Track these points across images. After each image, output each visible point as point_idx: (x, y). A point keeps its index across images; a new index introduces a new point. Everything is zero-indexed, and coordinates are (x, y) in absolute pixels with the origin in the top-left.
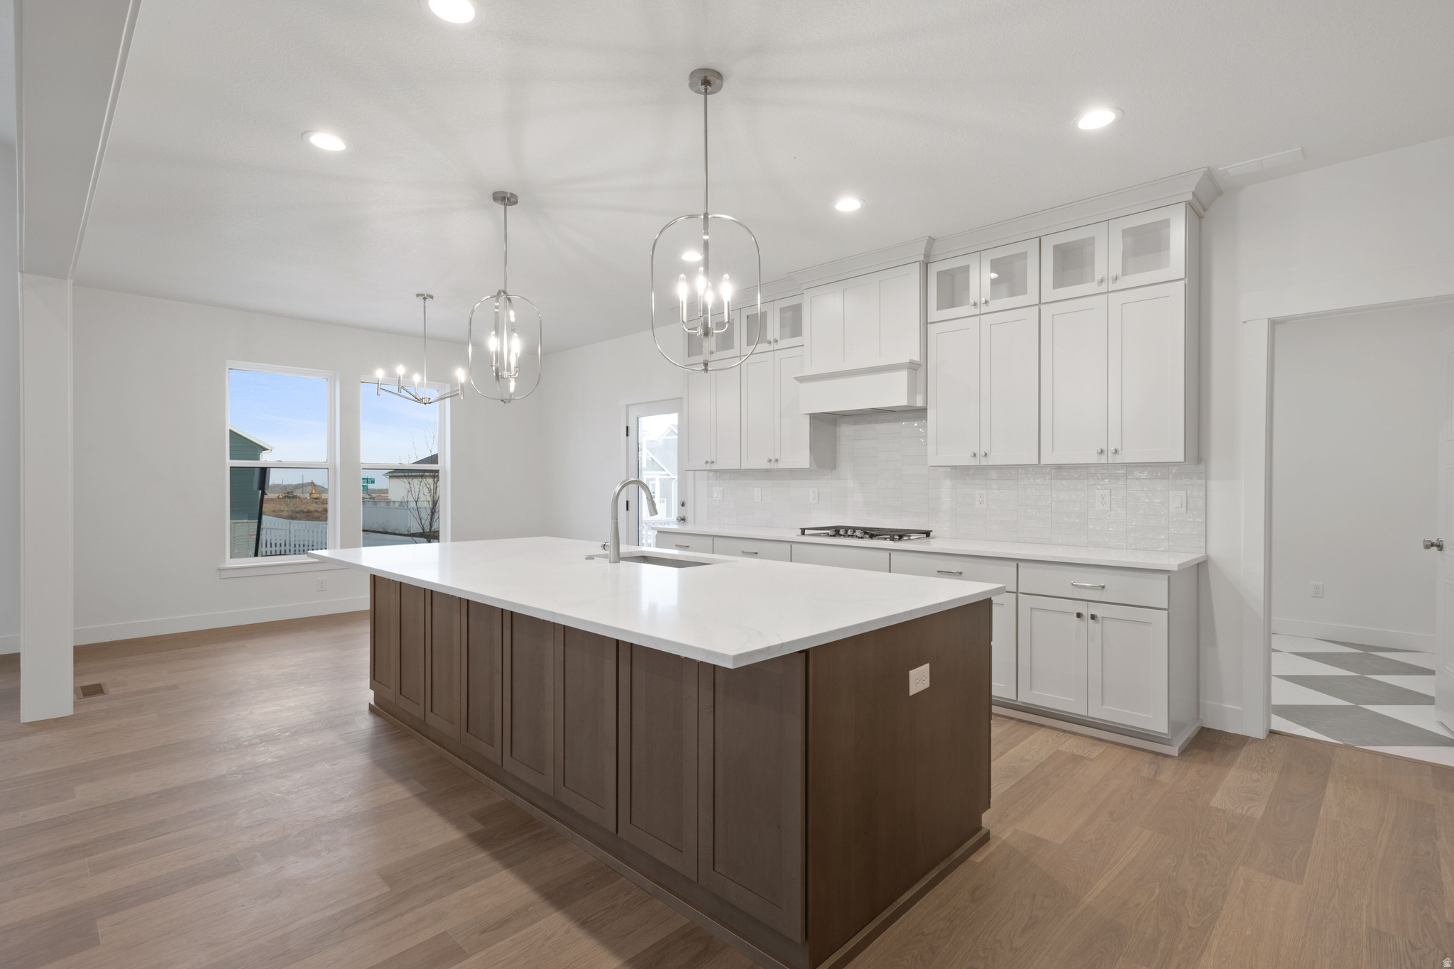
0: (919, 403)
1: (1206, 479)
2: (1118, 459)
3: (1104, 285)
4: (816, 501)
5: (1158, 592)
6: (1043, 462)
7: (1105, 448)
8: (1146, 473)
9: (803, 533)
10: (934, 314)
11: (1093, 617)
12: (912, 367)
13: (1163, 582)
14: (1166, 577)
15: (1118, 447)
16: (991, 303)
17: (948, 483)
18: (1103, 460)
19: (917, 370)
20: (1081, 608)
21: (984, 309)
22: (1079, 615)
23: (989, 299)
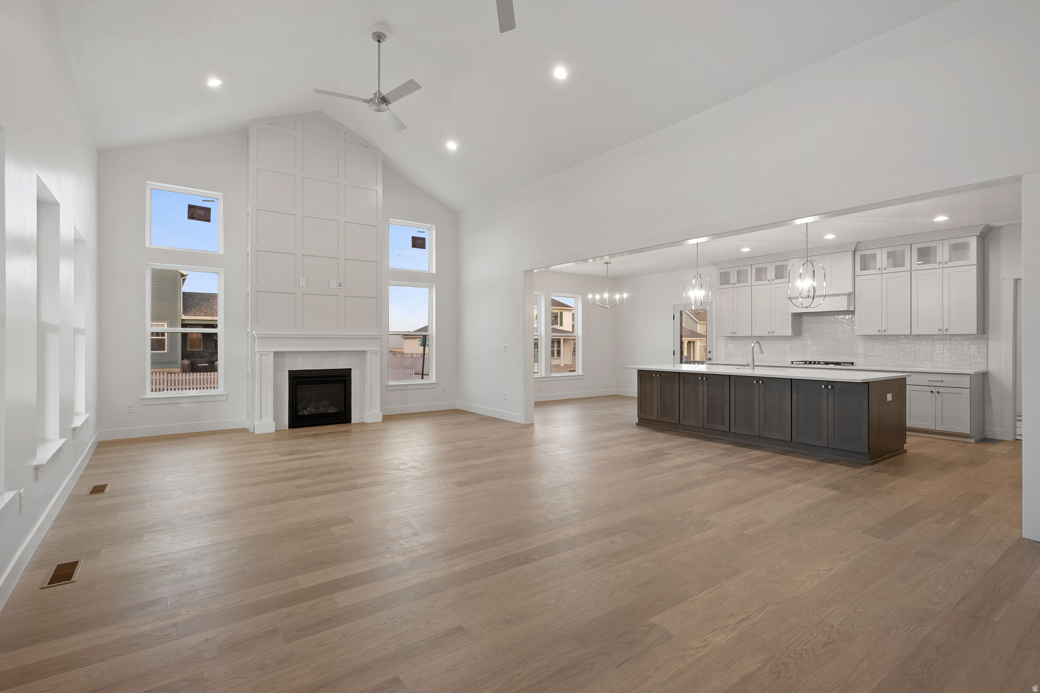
0: (852, 309)
1: (987, 341)
2: (948, 333)
3: (941, 265)
4: (790, 350)
5: (966, 382)
6: (912, 334)
7: (942, 328)
8: (960, 338)
9: (792, 362)
10: (858, 272)
11: (938, 392)
12: (849, 294)
13: (968, 378)
14: (969, 376)
15: (948, 328)
16: (887, 269)
17: (862, 342)
18: (941, 333)
19: (851, 296)
20: (933, 389)
21: (884, 271)
22: (932, 392)
23: (886, 267)
